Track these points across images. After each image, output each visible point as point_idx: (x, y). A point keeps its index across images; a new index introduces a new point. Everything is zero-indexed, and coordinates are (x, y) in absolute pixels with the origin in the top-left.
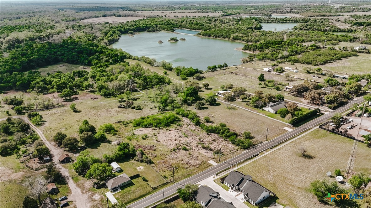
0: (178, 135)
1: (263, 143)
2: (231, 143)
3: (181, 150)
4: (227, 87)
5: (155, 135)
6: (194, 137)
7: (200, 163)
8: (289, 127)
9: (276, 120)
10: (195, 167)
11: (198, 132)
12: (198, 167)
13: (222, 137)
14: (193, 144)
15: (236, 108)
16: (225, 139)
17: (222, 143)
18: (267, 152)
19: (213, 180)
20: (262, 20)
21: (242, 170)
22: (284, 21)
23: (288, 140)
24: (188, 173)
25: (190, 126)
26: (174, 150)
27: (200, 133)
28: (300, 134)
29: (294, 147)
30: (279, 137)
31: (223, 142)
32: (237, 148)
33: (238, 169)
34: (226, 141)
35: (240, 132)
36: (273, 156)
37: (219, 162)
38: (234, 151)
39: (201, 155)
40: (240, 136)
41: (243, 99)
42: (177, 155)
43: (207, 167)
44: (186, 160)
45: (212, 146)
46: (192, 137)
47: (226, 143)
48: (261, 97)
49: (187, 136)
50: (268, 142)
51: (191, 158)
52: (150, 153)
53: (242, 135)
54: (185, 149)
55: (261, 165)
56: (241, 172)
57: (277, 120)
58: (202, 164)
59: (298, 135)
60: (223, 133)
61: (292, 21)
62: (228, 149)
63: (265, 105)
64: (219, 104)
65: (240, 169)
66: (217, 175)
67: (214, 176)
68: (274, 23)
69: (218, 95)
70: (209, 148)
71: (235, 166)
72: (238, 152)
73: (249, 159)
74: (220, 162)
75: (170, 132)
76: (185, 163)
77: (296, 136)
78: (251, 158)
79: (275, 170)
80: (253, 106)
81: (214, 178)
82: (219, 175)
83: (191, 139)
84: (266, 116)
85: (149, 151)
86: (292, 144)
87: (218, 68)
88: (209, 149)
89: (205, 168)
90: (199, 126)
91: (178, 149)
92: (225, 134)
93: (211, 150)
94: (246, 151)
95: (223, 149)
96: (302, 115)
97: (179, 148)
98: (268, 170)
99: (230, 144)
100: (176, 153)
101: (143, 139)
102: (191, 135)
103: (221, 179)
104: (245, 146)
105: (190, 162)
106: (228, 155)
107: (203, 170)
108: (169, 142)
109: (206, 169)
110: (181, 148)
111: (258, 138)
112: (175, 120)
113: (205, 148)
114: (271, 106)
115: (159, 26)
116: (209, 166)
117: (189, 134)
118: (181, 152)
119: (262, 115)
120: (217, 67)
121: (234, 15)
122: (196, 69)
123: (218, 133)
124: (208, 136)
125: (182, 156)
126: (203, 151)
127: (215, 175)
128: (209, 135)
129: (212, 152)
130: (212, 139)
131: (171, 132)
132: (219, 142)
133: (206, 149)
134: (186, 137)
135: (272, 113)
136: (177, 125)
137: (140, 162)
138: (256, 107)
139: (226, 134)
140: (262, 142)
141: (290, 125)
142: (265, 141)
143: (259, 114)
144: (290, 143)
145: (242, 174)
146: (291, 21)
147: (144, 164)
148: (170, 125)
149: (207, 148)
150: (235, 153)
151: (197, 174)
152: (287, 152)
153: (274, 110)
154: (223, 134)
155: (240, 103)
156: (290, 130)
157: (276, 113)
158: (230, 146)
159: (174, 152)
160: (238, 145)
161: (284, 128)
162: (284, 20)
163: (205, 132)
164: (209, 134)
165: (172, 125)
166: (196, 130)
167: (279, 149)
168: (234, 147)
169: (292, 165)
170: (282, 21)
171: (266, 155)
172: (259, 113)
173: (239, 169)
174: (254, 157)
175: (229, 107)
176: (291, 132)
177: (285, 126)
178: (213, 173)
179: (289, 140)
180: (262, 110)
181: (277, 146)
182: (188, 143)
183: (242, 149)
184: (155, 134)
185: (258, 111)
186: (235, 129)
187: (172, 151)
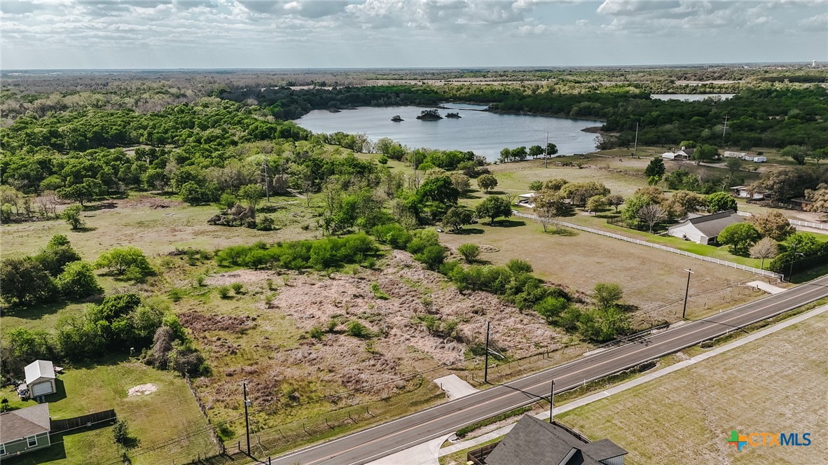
0: (352, 290)
1: (671, 326)
2: (543, 321)
3: (342, 337)
4: (550, 185)
5: (272, 289)
6: (411, 299)
7: (401, 383)
8: (770, 281)
9: (713, 260)
10: (375, 398)
11: (430, 285)
12: (386, 400)
13: (513, 302)
14: (396, 320)
15: (576, 231)
16: (521, 310)
17: (511, 322)
18: (691, 356)
19: (437, 456)
20: (651, 89)
21: (582, 423)
22: (708, 90)
23: (775, 322)
24: (337, 420)
25: (406, 270)
26: (317, 335)
27: (436, 289)
28: (820, 305)
29: (806, 343)
30: (734, 308)
31: (513, 319)
32: (566, 338)
33: (561, 416)
34: (527, 315)
35: (581, 290)
36: (717, 371)
37: (481, 384)
38: (553, 347)
39: (414, 355)
40: (581, 301)
41: (595, 210)
42: (319, 350)
43: (427, 401)
44: (346, 369)
45: (467, 330)
46: (404, 299)
47: (525, 322)
48: (659, 200)
49: (386, 296)
50: (690, 323)
51: (372, 362)
52: (219, 339)
53: (586, 300)
54: (357, 333)
55: (671, 406)
56: (576, 430)
57: (718, 261)
58: (408, 389)
59: (812, 305)
60: (518, 290)
61: (726, 88)
62: (528, 339)
63: (672, 220)
64: (522, 224)
65: (572, 417)
66: (461, 435)
67: (445, 438)
68: (682, 93)
69: (521, 204)
70: (454, 333)
71: (549, 402)
72: (570, 351)
73: (613, 379)
74: (486, 382)
75: (329, 282)
76: (340, 380)
77: (803, 308)
78: (624, 376)
79: (739, 428)
80: (630, 226)
81: (443, 446)
82: (470, 435)
83: (396, 304)
84: (679, 251)
85: (222, 333)
86: (794, 335)
87: (529, 155)
88: (454, 338)
89: (415, 404)
90: (439, 272)
91: (331, 331)
92: (524, 295)
93: (459, 339)
94: (603, 349)
95: (509, 339)
96: (813, 244)
97: (337, 328)
98: (703, 429)
99: (537, 326)
100: (319, 346)
101: (225, 297)
102: (401, 293)
103: (473, 453)
104: (597, 332)
105: (362, 376)
106: (528, 360)
107: (403, 411)
108: (313, 310)
109: (419, 408)
110: (346, 329)
111: (649, 310)
112: (365, 254)
113: (437, 334)
114: (694, 221)
115: (402, 95)
116: (438, 397)
117: (396, 291)
118: (340, 343)
119: (664, 248)
120: (527, 151)
121: (584, 82)
122: (469, 152)
123: (500, 290)
124: (461, 297)
125: (338, 355)
126: (428, 344)
127: (451, 437)
128: (464, 295)
129: (463, 348)
130: (473, 307)
131: (335, 282)
132: (497, 317)
133: (439, 336)
134: (381, 298)
135: (698, 242)
136: (366, 267)
137: (158, 368)
138: (642, 227)
139: (529, 294)
140: (667, 325)
141: (773, 275)
142: (678, 319)
143: (651, 245)
144: (786, 329)
145: (579, 437)
146: (724, 90)
147: (170, 376)
148: (342, 267)
149: (446, 335)
150: (557, 356)
151: (374, 427)
152: (779, 360)
153: (704, 232)
154: (516, 293)
155: (585, 221)
156: (775, 290)
157: (713, 242)
158: (539, 332)
159: (314, 340)
160: (571, 329)
161: (749, 284)
162: (707, 86)
163: (453, 287)
164: (466, 292)
165: (349, 268)
166: (425, 282)
167: (743, 349)
168: (554, 335)
169: (815, 412)
170: (702, 90)
171: (689, 368)
172: (654, 242)
173: (566, 414)
174: (634, 372)
175: (551, 228)
176: (779, 296)
177: (754, 277)
178: (445, 427)
179: (778, 319)
180: (664, 235)
181: (729, 338)
182: (379, 314)
183: (584, 341)
184: (274, 287)
185: (648, 239)
186: (564, 282)
187: (308, 336)
